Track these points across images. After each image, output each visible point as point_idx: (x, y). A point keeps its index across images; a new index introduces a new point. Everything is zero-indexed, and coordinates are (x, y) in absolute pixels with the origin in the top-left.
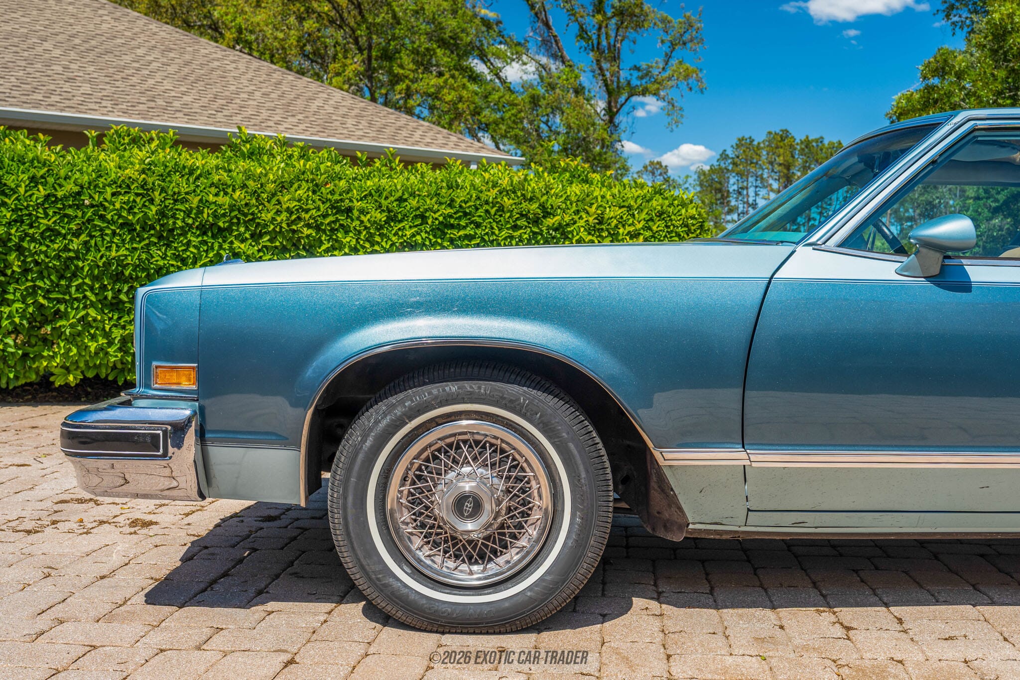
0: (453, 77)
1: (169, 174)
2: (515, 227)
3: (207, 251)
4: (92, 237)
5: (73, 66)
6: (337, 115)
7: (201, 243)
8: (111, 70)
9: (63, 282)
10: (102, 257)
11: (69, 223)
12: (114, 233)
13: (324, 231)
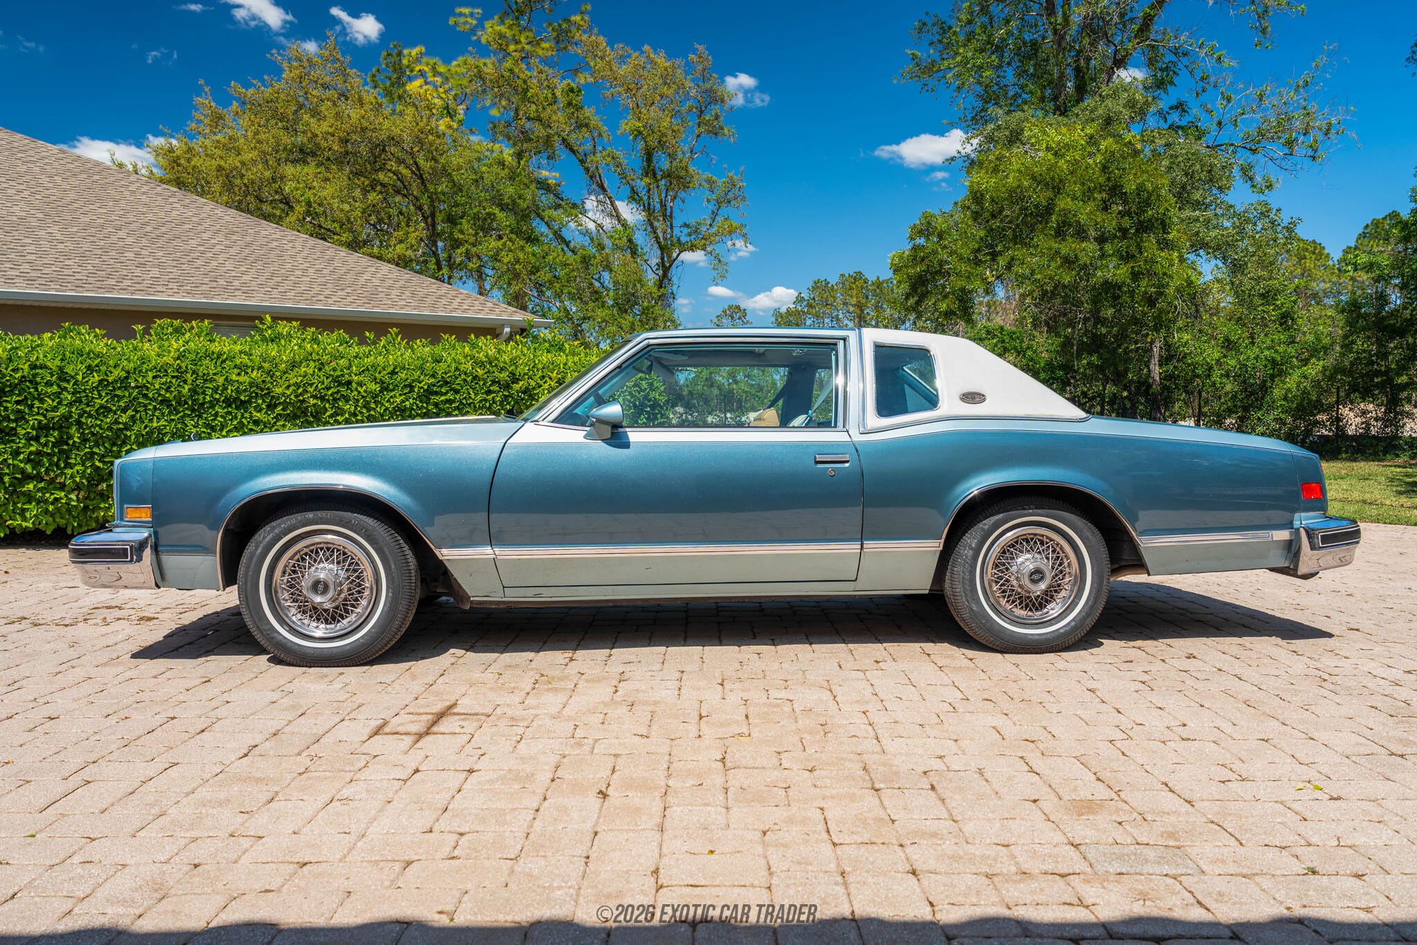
0: (510, 240)
1: (200, 360)
2: (489, 392)
3: (231, 420)
4: (137, 412)
5: (144, 252)
6: (383, 287)
7: (226, 413)
8: (178, 255)
9: (115, 449)
10: (146, 427)
11: (118, 401)
12: (155, 408)
13: (328, 401)
